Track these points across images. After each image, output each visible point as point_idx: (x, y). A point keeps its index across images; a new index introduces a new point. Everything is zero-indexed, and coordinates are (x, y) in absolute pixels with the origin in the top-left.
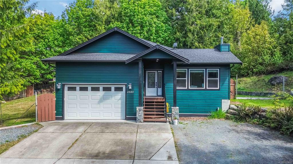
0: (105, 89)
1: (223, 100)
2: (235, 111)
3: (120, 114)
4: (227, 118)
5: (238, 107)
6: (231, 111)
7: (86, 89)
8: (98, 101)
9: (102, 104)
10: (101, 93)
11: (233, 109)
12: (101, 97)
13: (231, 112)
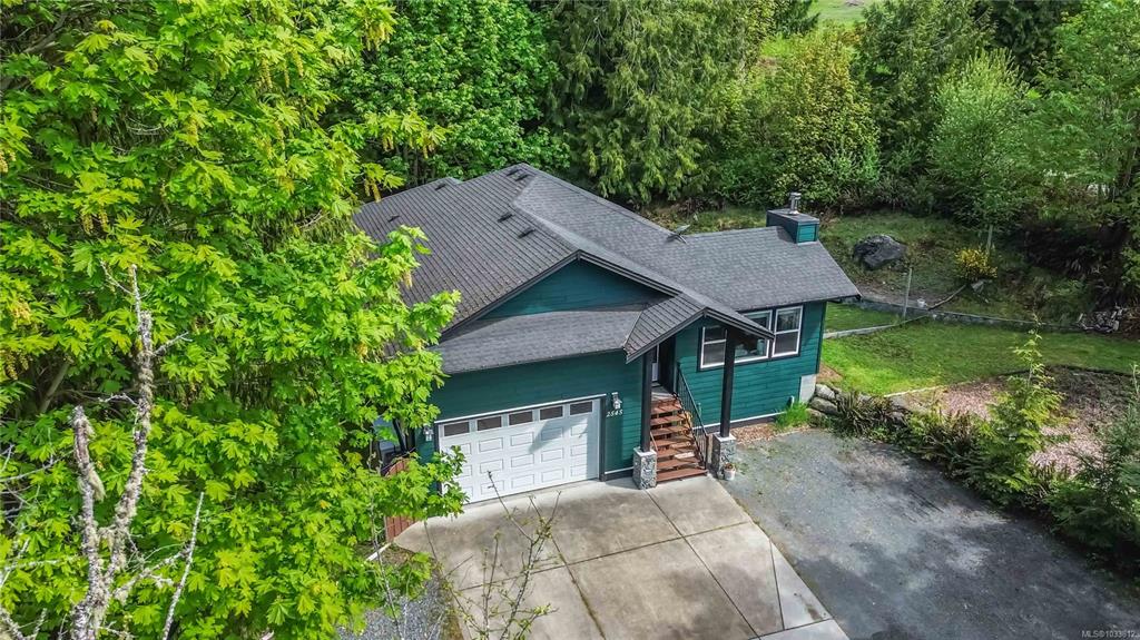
0: (546, 414)
1: (803, 378)
2: (830, 404)
3: (584, 469)
4: (816, 423)
5: (836, 393)
6: (822, 402)
7: (496, 423)
8: (527, 448)
9: (538, 453)
10: (536, 426)
11: (827, 399)
12: (536, 435)
13: (823, 407)
